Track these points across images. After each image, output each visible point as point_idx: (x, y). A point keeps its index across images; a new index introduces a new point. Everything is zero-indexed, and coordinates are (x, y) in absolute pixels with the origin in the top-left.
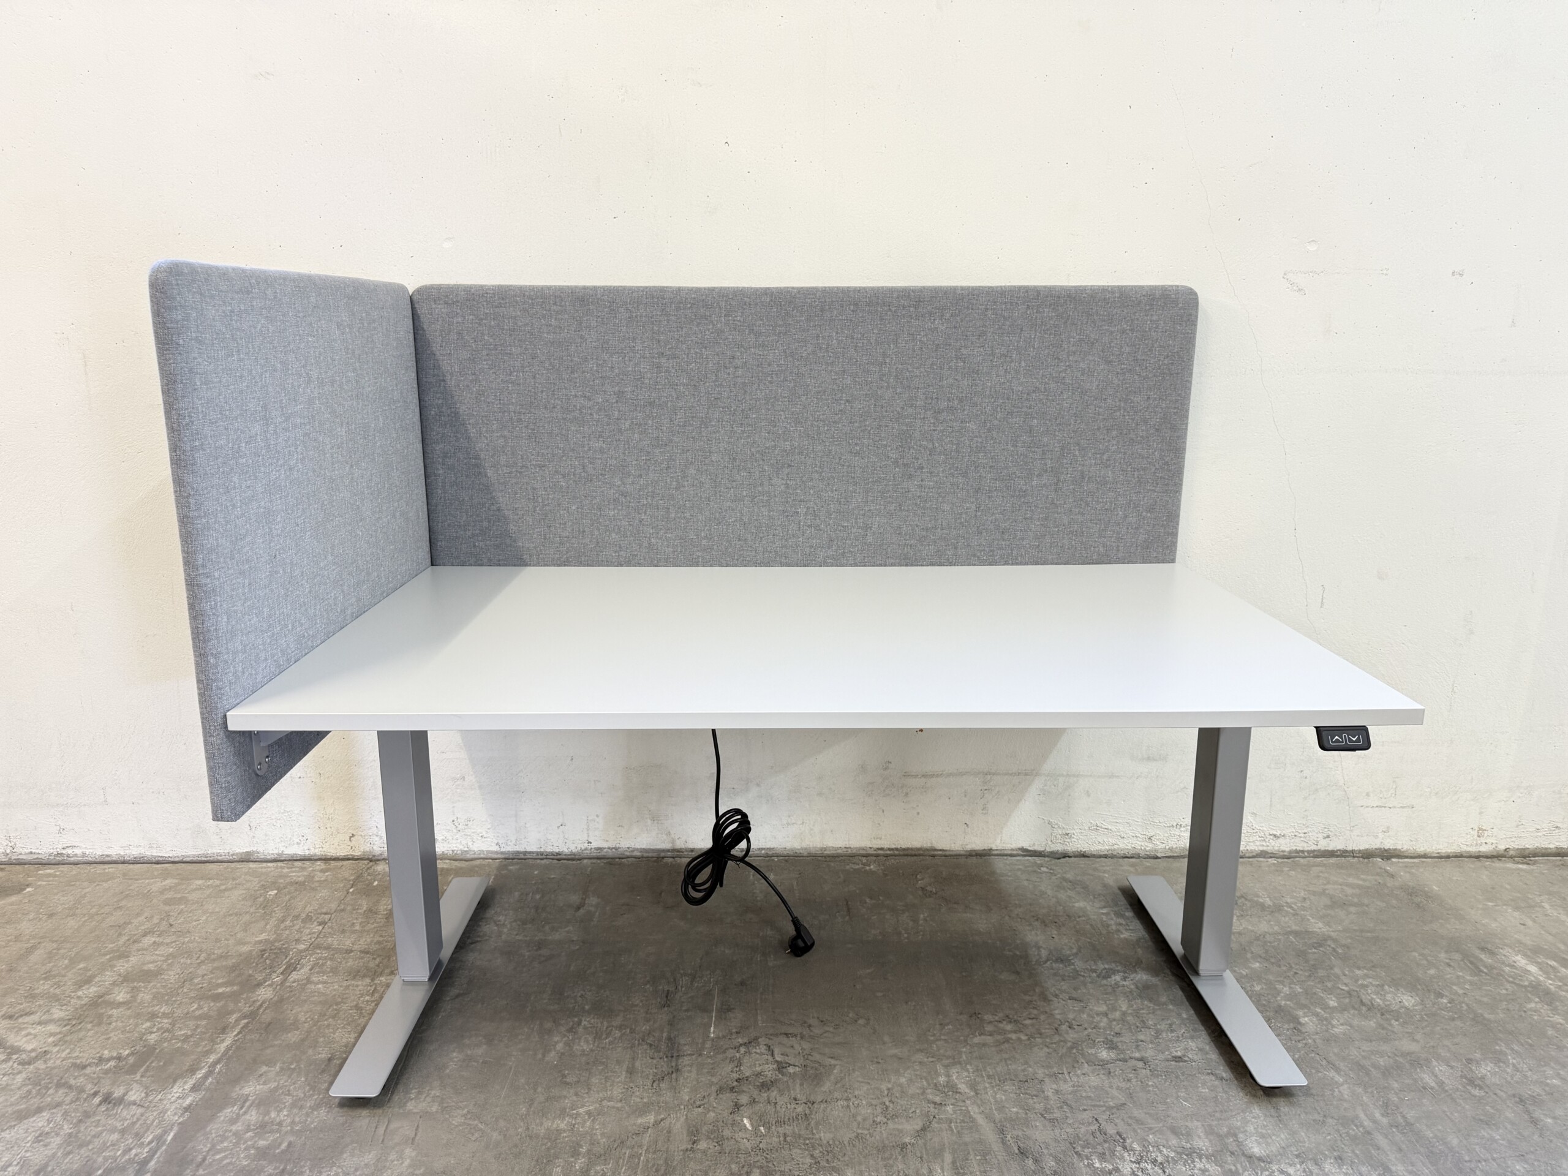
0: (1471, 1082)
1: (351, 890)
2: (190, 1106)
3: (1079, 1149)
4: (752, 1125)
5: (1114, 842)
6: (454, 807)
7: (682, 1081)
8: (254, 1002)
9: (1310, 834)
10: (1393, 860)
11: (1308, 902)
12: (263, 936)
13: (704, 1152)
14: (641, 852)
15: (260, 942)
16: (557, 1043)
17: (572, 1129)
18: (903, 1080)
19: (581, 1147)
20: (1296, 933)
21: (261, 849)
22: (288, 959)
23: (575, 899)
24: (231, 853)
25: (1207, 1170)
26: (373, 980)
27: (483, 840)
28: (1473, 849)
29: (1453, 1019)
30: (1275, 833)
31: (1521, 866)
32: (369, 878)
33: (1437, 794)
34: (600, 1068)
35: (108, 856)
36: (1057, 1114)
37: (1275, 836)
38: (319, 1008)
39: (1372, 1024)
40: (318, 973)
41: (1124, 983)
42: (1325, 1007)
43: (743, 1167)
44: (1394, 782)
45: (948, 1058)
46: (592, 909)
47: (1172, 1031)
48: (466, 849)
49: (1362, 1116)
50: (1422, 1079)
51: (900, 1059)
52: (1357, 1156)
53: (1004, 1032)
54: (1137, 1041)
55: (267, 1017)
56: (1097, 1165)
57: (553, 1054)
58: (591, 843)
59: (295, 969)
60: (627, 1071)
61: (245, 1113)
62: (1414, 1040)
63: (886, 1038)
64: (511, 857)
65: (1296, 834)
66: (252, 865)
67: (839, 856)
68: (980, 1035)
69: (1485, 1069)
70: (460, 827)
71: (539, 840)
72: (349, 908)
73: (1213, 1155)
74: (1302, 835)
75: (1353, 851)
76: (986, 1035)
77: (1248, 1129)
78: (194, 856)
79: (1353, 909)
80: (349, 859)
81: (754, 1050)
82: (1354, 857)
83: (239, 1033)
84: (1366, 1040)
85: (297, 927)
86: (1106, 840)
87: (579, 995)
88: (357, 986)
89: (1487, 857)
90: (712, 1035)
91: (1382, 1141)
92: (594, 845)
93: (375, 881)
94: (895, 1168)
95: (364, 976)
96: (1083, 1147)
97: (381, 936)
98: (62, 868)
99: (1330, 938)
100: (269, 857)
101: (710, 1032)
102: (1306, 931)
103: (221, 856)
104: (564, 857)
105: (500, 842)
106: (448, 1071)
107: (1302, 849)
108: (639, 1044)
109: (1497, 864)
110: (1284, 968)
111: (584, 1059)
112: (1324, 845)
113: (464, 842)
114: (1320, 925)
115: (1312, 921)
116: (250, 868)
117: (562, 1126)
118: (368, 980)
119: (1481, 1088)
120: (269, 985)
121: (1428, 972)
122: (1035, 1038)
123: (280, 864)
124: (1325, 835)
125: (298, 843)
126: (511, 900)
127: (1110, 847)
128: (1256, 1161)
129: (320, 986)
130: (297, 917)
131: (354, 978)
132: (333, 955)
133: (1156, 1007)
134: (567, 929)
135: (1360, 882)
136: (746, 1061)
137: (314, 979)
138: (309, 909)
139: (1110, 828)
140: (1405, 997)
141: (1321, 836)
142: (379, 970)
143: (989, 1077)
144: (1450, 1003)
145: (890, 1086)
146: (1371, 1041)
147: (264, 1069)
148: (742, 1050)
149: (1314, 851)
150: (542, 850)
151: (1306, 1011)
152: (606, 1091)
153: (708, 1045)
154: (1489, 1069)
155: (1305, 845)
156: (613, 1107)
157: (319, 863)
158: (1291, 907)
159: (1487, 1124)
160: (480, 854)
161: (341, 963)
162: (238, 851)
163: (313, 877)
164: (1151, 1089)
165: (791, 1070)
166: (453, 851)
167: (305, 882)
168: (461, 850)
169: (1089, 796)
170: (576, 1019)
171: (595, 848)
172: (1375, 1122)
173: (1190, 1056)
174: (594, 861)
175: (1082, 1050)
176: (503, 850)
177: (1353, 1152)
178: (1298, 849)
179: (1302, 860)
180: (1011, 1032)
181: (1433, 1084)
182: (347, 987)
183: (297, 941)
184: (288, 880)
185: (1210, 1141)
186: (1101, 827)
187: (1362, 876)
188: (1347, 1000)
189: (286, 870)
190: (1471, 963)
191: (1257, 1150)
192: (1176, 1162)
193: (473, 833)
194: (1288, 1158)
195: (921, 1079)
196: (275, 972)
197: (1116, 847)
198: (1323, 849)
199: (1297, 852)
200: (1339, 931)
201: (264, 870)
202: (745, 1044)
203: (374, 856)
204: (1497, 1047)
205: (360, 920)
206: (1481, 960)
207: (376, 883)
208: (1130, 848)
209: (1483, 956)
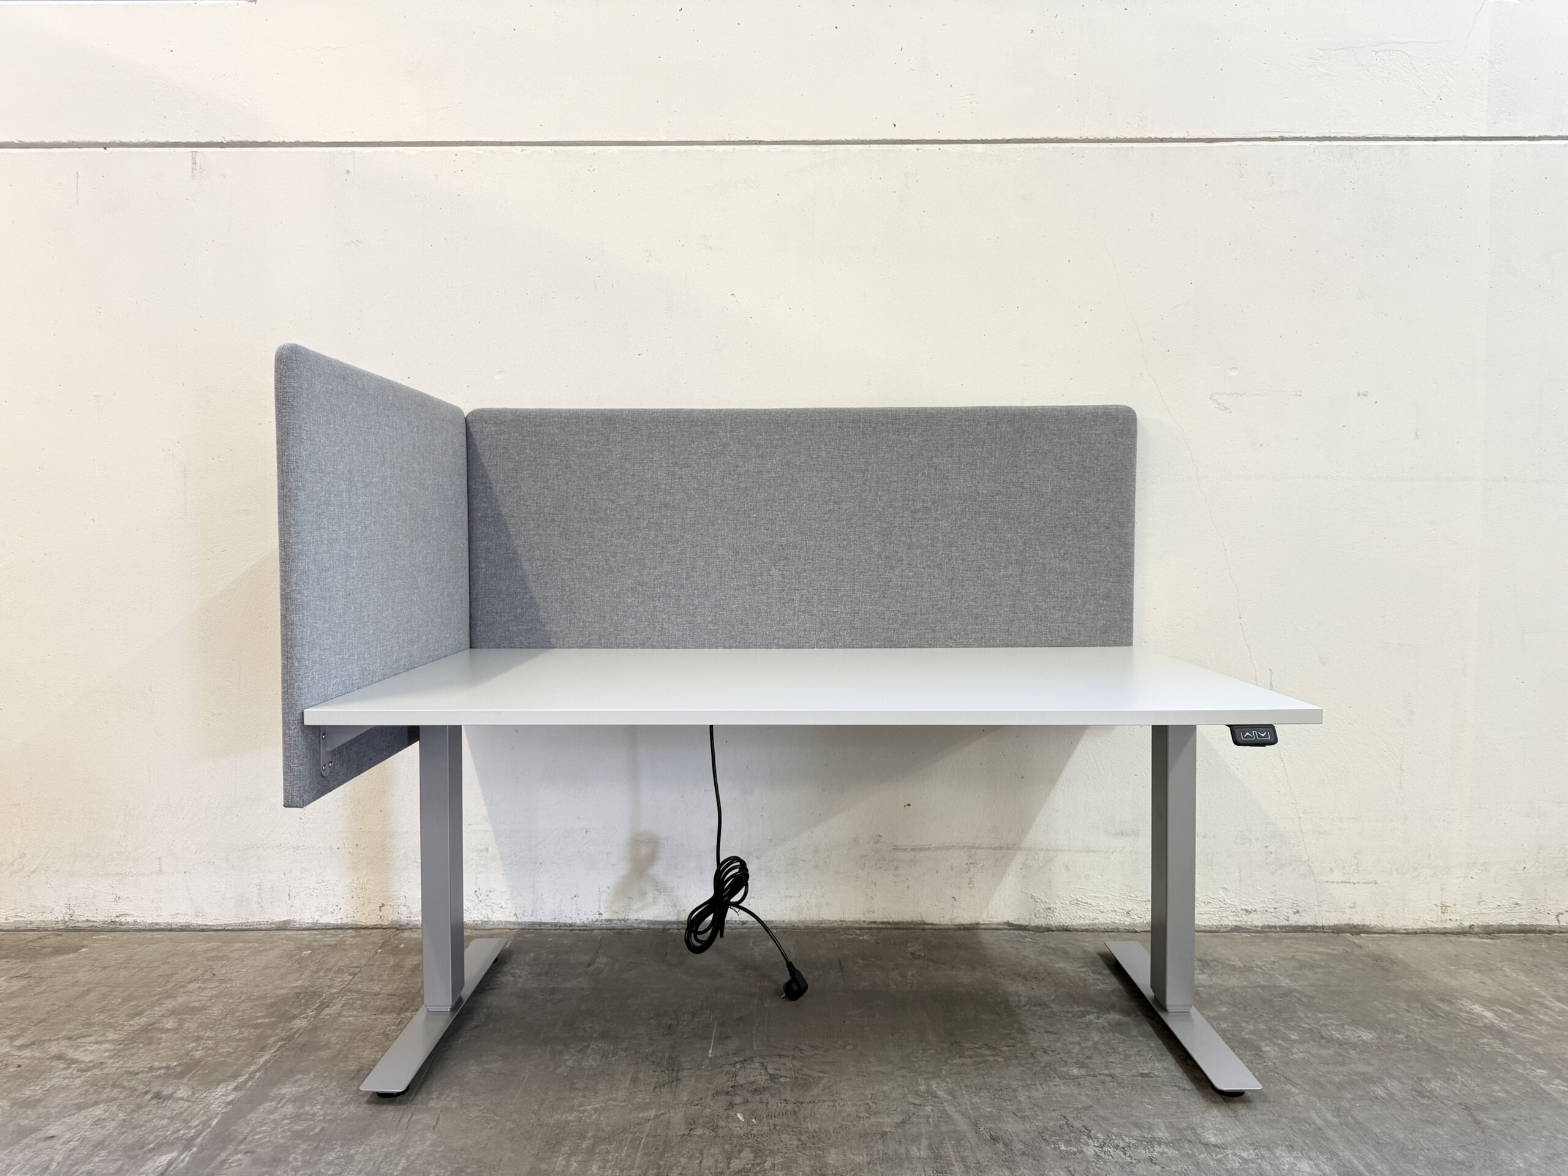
0: (1421, 1094)
1: (379, 951)
2: (232, 1101)
3: (1047, 1137)
4: (744, 1118)
5: (1094, 917)
6: (477, 878)
7: (681, 1088)
8: (291, 1029)
9: (1280, 909)
10: (1362, 935)
11: (1277, 965)
12: (299, 983)
13: (700, 1136)
14: (648, 924)
15: (295, 987)
16: (567, 1060)
17: (580, 1121)
18: (885, 1088)
19: (588, 1132)
20: (1263, 987)
21: (297, 919)
22: (321, 999)
23: (586, 958)
24: (270, 921)
25: (1166, 1153)
26: (399, 1014)
27: (502, 910)
28: (1438, 926)
29: (1408, 1049)
30: (1247, 908)
31: (1485, 940)
32: (396, 942)
33: (1397, 870)
34: (606, 1078)
35: (157, 924)
36: (1028, 1113)
37: (1247, 911)
38: (349, 1034)
39: (1331, 1052)
40: (348, 1009)
41: (1098, 1021)
42: (1286, 1039)
43: (736, 1146)
44: (1356, 857)
45: (928, 1073)
46: (602, 966)
47: (1140, 1056)
48: (486, 919)
49: (1314, 1116)
50: (1373, 1092)
51: (884, 1073)
52: (1307, 1145)
53: (983, 1055)
54: (1107, 1062)
55: (302, 1040)
56: (1063, 1148)
57: (563, 1068)
58: (601, 914)
59: (328, 1006)
60: (631, 1080)
61: (282, 1107)
62: (1369, 1064)
63: (872, 1059)
64: (527, 927)
65: (1267, 909)
66: (288, 933)
67: (834, 928)
68: (959, 1057)
69: (1435, 1085)
70: (482, 897)
71: (554, 911)
72: (378, 963)
73: (1171, 1143)
74: (1273, 910)
75: (1323, 927)
76: (964, 1057)
77: (1206, 1125)
78: (236, 924)
79: (1320, 970)
80: (377, 928)
81: (749, 1066)
82: (1324, 932)
83: (276, 1051)
84: (1324, 1064)
85: (329, 977)
86: (1086, 914)
87: (589, 1026)
88: (384, 1019)
89: (1453, 933)
90: (710, 1056)
91: (1331, 1134)
92: (605, 916)
93: (401, 944)
94: (875, 1149)
95: (391, 1012)
96: (1051, 1136)
97: (407, 984)
98: (114, 934)
99: (1296, 990)
100: (304, 926)
101: (708, 1053)
102: (1274, 986)
103: (260, 925)
104: (576, 928)
105: (518, 913)
106: (466, 1079)
107: (1273, 924)
108: (642, 1061)
109: (1462, 939)
110: (1251, 1012)
111: (591, 1072)
112: (1294, 920)
113: (484, 912)
114: (1287, 981)
115: (1280, 978)
116: (286, 935)
117: (571, 1118)
118: (394, 1015)
119: (1429, 1098)
120: (304, 1018)
121: (1388, 1016)
122: (1011, 1060)
123: (314, 932)
124: (1295, 911)
125: (332, 913)
126: (527, 959)
127: (1091, 922)
128: (1212, 1148)
129: (350, 1019)
130: (329, 970)
131: (382, 1013)
132: (363, 996)
133: (1126, 1039)
134: (578, 980)
135: (1329, 951)
136: (741, 1073)
137: (345, 1013)
138: (340, 964)
139: (1089, 902)
140: (1364, 1033)
141: (1290, 911)
142: (405, 1008)
143: (966, 1086)
144: (1406, 1037)
145: (873, 1092)
146: (1328, 1064)
147: (299, 1076)
148: (738, 1066)
149: (1286, 926)
150: (556, 921)
151: (1268, 1042)
152: (612, 1094)
153: (707, 1062)
154: (1438, 1085)
155: (1277, 920)
156: (618, 1106)
157: (350, 931)
158: (1261, 968)
159: (1432, 1123)
160: (498, 925)
161: (369, 1002)
162: (277, 920)
163: (345, 941)
164: (1117, 1096)
165: (782, 1080)
166: (474, 921)
167: (336, 945)
168: (481, 921)
169: (1068, 870)
170: (585, 1044)
171: (605, 920)
172: (1326, 1121)
173: (1156, 1073)
174: (604, 931)
175: (1055, 1068)
176: (520, 921)
177: (1304, 1142)
178: (1270, 924)
179: (1274, 934)
180: (989, 1055)
181: (1384, 1095)
182: (376, 1019)
183: (330, 987)
184: (321, 944)
185: (1170, 1133)
186: (1081, 902)
187: (1331, 947)
188: (1308, 1035)
189: (320, 936)
190: (1429, 1009)
191: (1213, 1140)
192: (1136, 1147)
193: (493, 903)
194: (1242, 1145)
195: (903, 1087)
196: (310, 1008)
197: (1096, 921)
198: (1294, 924)
199: (1269, 927)
200: (1305, 986)
201: (300, 936)
202: (741, 1062)
203: (401, 926)
204: (1448, 1070)
205: (387, 972)
206: (1439, 1007)
207: (402, 946)
208: (1109, 922)
209: (1441, 1005)
